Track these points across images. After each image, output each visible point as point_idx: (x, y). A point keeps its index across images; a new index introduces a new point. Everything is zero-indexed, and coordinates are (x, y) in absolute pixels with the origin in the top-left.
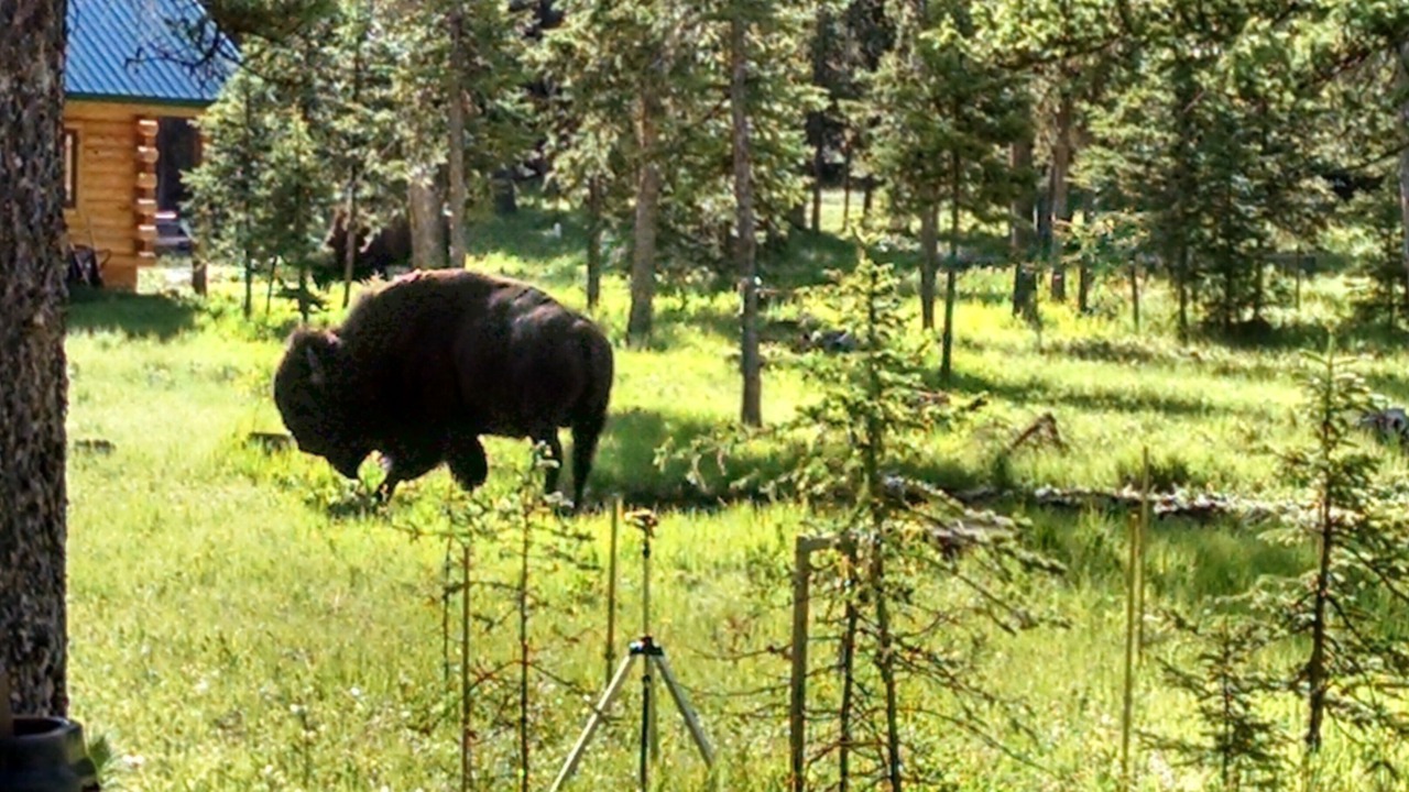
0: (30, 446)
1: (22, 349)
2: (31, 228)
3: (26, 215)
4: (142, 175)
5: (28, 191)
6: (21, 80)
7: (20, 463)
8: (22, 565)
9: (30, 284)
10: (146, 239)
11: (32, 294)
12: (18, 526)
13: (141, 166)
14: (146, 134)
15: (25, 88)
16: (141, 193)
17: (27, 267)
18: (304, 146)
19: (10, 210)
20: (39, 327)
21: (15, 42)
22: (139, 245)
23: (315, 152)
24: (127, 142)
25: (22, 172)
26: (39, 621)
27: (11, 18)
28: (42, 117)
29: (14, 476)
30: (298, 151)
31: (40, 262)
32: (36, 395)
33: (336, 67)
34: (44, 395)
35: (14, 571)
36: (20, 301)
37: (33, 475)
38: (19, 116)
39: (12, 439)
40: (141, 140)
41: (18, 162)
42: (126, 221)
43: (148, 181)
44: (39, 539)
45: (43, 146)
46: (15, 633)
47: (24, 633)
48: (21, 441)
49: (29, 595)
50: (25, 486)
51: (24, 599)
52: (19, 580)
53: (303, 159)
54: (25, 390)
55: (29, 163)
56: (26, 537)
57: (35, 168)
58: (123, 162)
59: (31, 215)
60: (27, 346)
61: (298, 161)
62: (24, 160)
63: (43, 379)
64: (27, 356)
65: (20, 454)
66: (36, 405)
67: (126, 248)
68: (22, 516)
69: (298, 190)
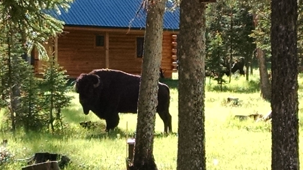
0: (292, 120)
1: (289, 95)
2: (291, 65)
3: (289, 61)
4: (173, 49)
5: (290, 56)
6: (288, 27)
7: (289, 124)
8: (290, 150)
9: (291, 79)
10: (174, 65)
11: (292, 81)
12: (289, 140)
13: (173, 47)
14: (174, 38)
15: (289, 30)
16: (173, 54)
17: (290, 75)
18: (220, 41)
19: (286, 60)
20: (293, 90)
21: (286, 18)
22: (173, 67)
23: (223, 43)
24: (169, 41)
25: (288, 51)
26: (294, 164)
27: (285, 12)
28: (293, 37)
29: (287, 128)
30: (219, 43)
31: (293, 73)
32: (292, 107)
33: (226, 21)
34: (294, 107)
35: (288, 151)
36: (288, 83)
37: (292, 127)
38: (288, 36)
39: (287, 118)
40: (173, 40)
41: (287, 48)
42: (169, 61)
43: (174, 51)
44: (294, 143)
45: (293, 44)
46: (289, 167)
47: (291, 167)
48: (289, 119)
49: (292, 157)
50: (290, 130)
51: (291, 158)
52: (290, 154)
53: (220, 44)
54: (290, 106)
55: (290, 48)
56: (291, 143)
57: (291, 50)
58: (169, 46)
59: (291, 62)
60: (290, 94)
61: (219, 45)
62: (289, 48)
63: (294, 103)
64: (290, 97)
65: (289, 122)
66: (293, 110)
67: (169, 68)
68: (290, 138)
69: (218, 52)
